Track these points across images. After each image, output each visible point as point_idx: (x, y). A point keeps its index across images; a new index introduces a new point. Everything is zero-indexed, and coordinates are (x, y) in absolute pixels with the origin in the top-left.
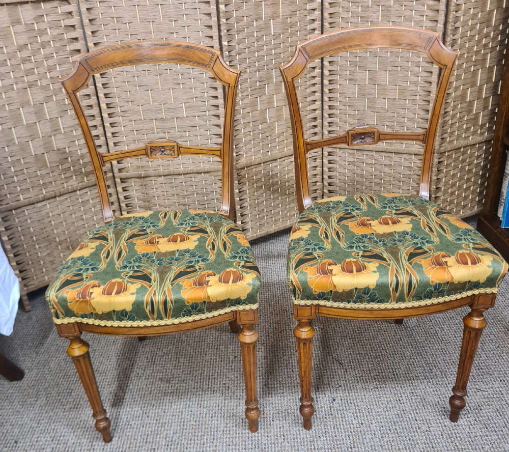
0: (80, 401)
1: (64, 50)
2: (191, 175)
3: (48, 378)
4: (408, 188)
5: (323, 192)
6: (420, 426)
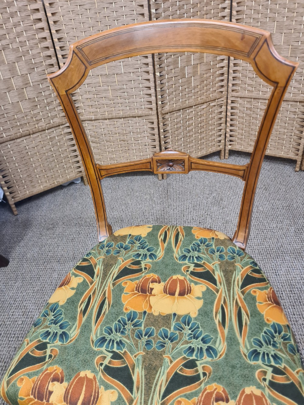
0: (45, 285)
1: (28, 19)
2: (128, 119)
3: (25, 266)
4: (292, 128)
5: (226, 131)
6: (297, 319)
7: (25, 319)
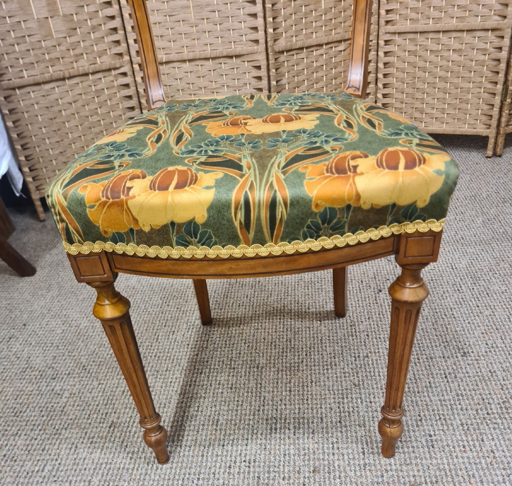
5: (376, 97)
7: (66, 328)
